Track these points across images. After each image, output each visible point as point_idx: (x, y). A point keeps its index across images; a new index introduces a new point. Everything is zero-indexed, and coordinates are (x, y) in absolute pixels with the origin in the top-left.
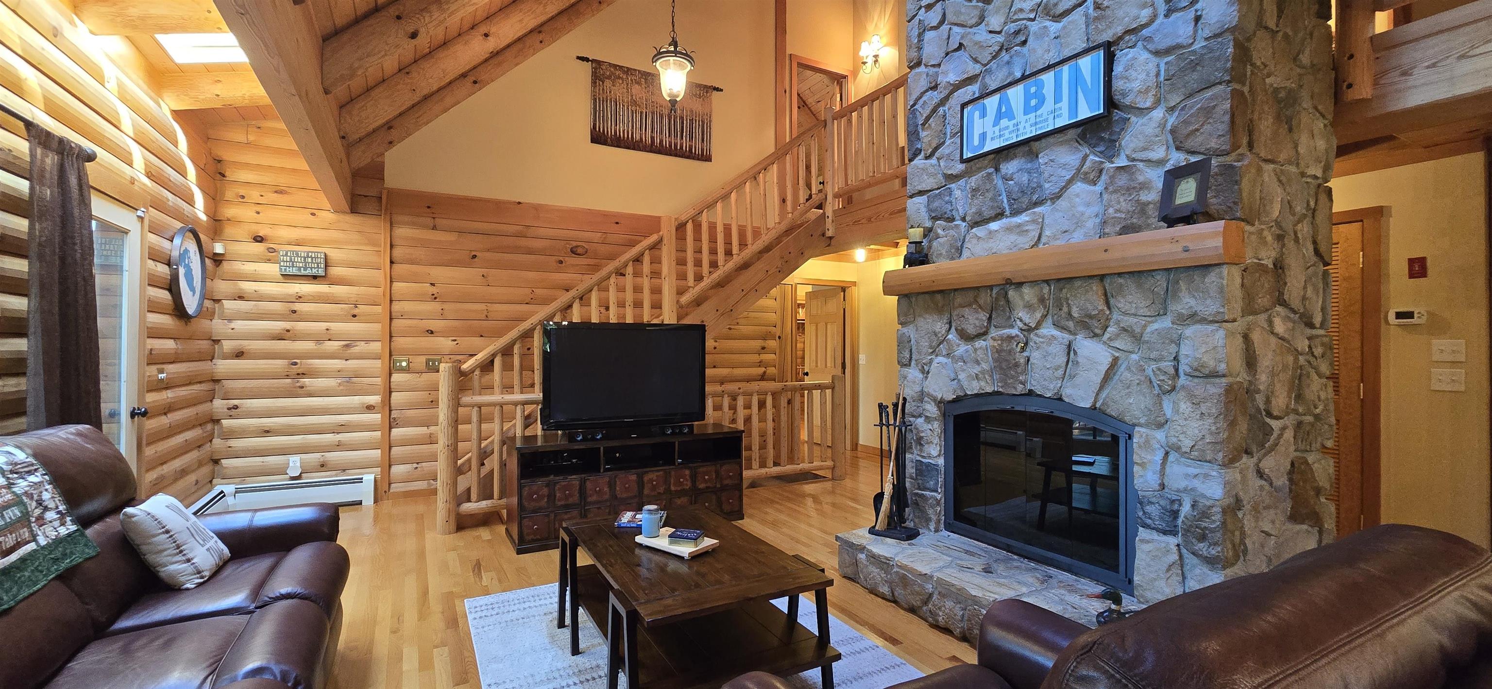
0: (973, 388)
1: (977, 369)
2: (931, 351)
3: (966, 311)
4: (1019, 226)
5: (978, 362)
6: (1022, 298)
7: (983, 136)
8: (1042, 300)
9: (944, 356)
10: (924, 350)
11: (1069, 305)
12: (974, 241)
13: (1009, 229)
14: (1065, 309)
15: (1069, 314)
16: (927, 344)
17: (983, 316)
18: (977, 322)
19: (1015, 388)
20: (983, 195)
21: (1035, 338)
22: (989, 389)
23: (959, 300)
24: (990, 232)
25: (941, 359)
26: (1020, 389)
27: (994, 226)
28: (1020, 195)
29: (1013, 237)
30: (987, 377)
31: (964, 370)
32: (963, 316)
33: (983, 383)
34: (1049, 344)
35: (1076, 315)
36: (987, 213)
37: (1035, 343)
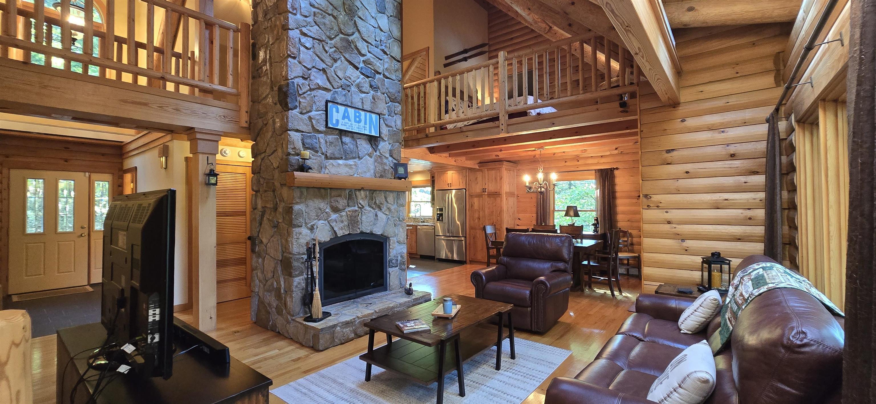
0: (340, 233)
1: (342, 225)
2: (316, 218)
3: (339, 199)
4: (351, 165)
5: (342, 222)
6: (361, 195)
7: (337, 121)
8: (366, 197)
9: (323, 220)
10: (313, 218)
11: (375, 199)
12: (331, 166)
13: (346, 165)
14: (374, 200)
15: (375, 203)
16: (315, 214)
17: (345, 201)
18: (343, 204)
19: (357, 231)
20: (334, 146)
21: (364, 211)
22: (347, 233)
23: (334, 193)
24: (339, 164)
25: (321, 222)
26: (359, 231)
27: (340, 162)
28: (350, 153)
29: (347, 169)
30: (345, 228)
31: (336, 226)
32: (337, 201)
33: (344, 231)
34: (369, 213)
35: (377, 203)
36: (337, 155)
37: (364, 213)
